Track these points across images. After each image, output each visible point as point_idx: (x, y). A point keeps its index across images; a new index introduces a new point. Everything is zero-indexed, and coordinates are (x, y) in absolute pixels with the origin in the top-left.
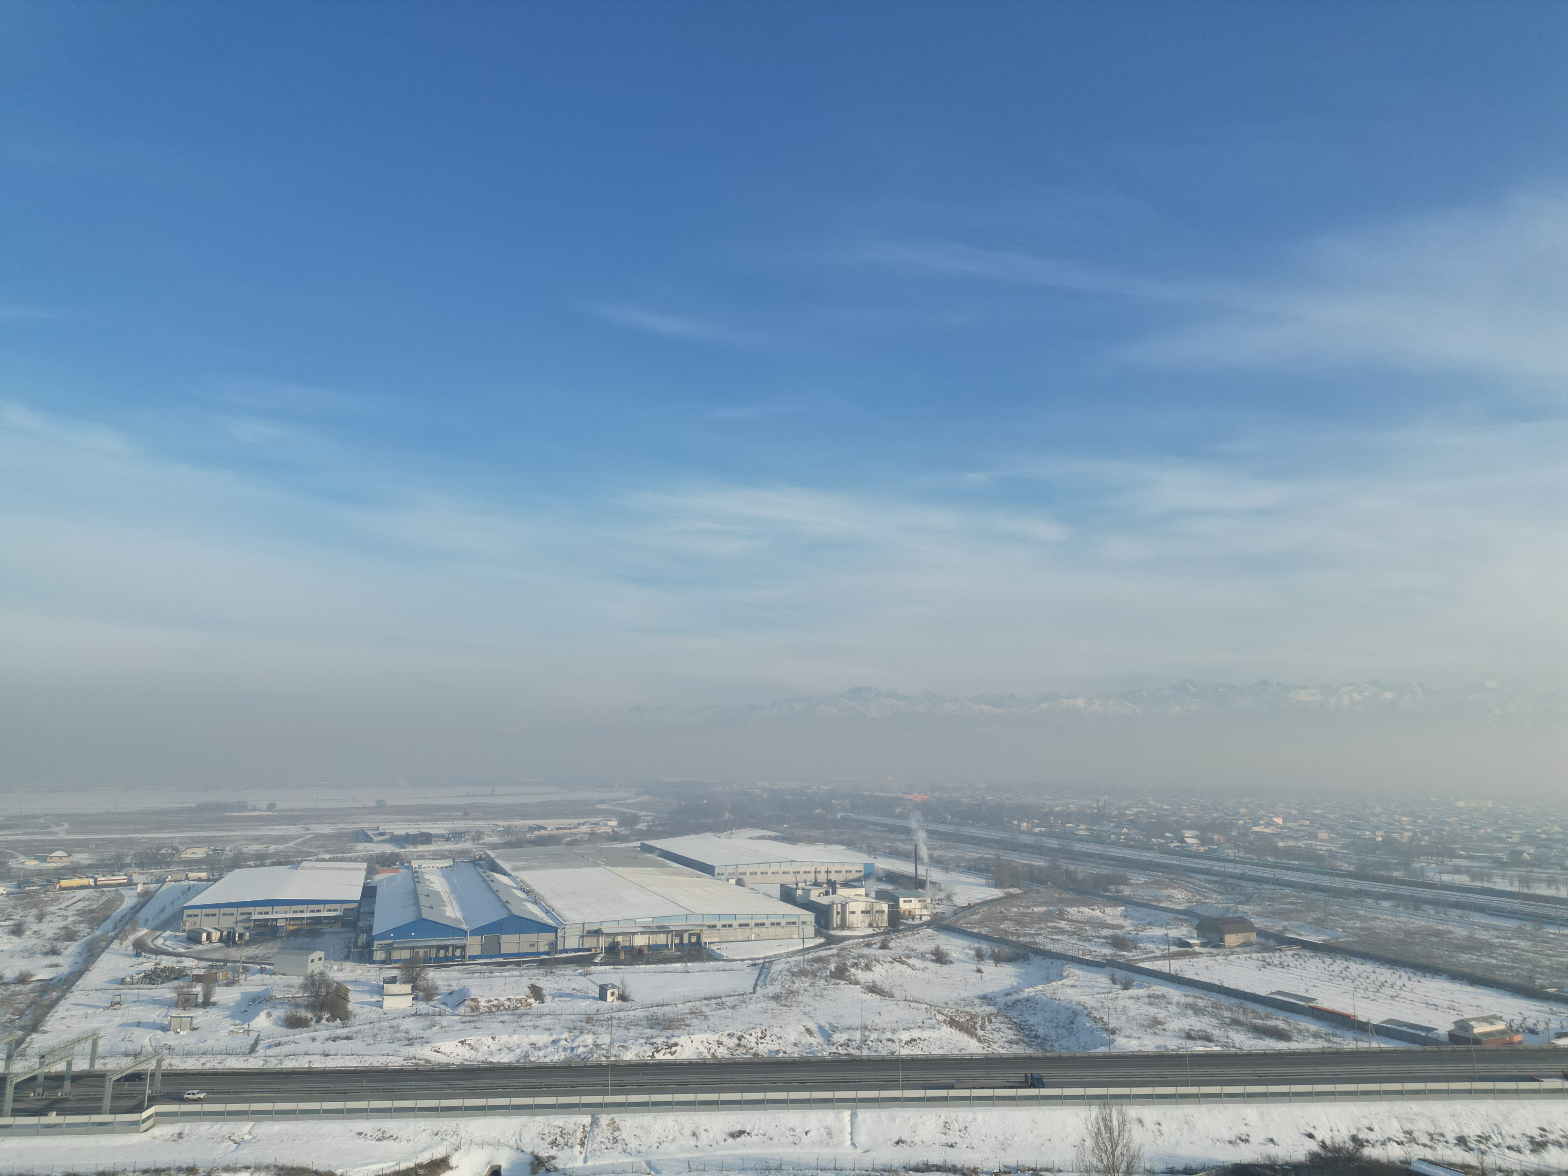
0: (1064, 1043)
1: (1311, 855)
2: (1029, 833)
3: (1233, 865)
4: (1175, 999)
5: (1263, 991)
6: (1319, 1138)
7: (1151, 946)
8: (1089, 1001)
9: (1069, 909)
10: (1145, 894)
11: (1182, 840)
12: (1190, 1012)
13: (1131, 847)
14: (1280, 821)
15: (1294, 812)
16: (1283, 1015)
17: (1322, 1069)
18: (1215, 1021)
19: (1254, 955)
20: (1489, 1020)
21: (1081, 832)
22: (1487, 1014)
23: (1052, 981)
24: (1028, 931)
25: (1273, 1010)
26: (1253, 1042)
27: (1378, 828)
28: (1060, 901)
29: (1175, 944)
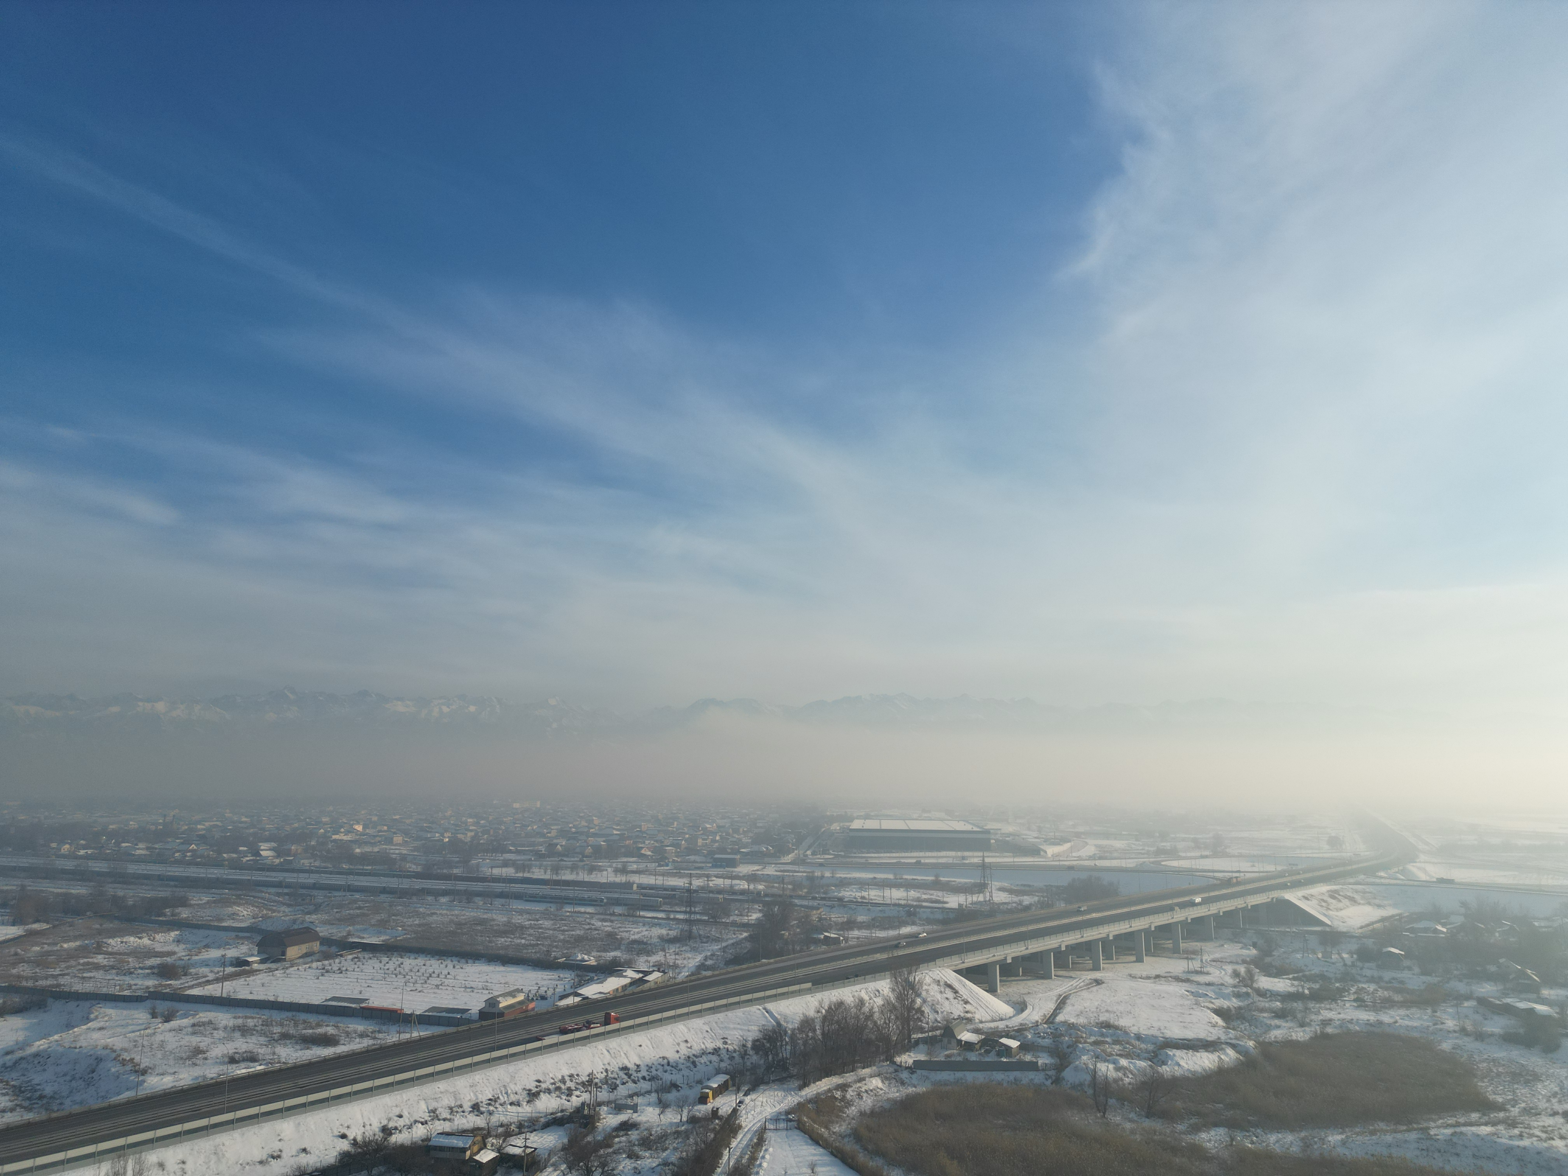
0: (77, 1097)
1: (384, 859)
2: (72, 856)
3: (306, 875)
4: (224, 1023)
5: (316, 999)
6: (351, 1137)
7: (204, 970)
8: (118, 1042)
9: (111, 941)
10: (206, 915)
11: (257, 854)
12: (237, 1034)
13: (197, 864)
14: (359, 828)
15: (375, 819)
16: (333, 1020)
17: (364, 1068)
18: (262, 1039)
19: (314, 965)
20: (512, 994)
21: (138, 852)
22: (512, 988)
23: (74, 1027)
24: (51, 972)
25: (325, 1018)
26: (300, 1053)
27: (446, 830)
28: (100, 932)
29: (232, 965)
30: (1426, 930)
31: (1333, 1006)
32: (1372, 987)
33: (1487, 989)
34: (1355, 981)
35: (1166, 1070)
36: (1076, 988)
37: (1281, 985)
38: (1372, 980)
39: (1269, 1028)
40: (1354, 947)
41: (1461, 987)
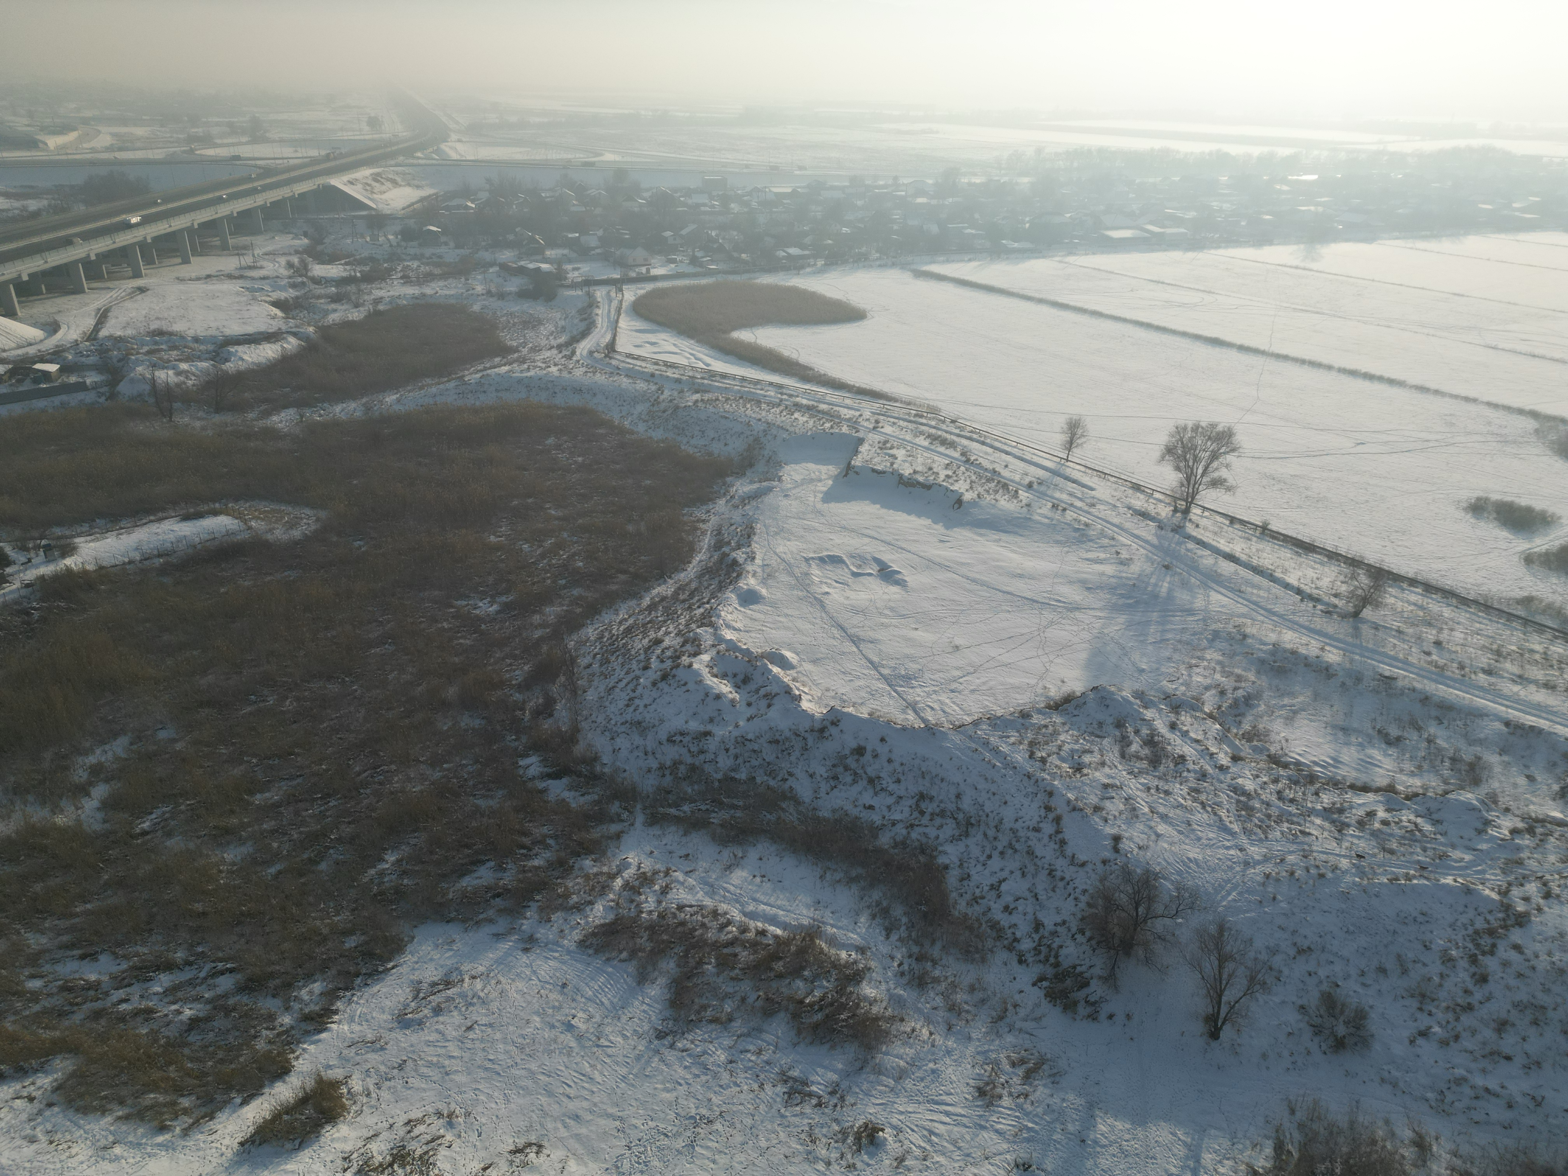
30: (458, 207)
31: (383, 285)
32: (415, 264)
33: (506, 256)
34: (401, 260)
35: (230, 367)
36: (116, 299)
37: (334, 271)
38: (415, 257)
39: (326, 313)
40: (398, 228)
41: (487, 256)
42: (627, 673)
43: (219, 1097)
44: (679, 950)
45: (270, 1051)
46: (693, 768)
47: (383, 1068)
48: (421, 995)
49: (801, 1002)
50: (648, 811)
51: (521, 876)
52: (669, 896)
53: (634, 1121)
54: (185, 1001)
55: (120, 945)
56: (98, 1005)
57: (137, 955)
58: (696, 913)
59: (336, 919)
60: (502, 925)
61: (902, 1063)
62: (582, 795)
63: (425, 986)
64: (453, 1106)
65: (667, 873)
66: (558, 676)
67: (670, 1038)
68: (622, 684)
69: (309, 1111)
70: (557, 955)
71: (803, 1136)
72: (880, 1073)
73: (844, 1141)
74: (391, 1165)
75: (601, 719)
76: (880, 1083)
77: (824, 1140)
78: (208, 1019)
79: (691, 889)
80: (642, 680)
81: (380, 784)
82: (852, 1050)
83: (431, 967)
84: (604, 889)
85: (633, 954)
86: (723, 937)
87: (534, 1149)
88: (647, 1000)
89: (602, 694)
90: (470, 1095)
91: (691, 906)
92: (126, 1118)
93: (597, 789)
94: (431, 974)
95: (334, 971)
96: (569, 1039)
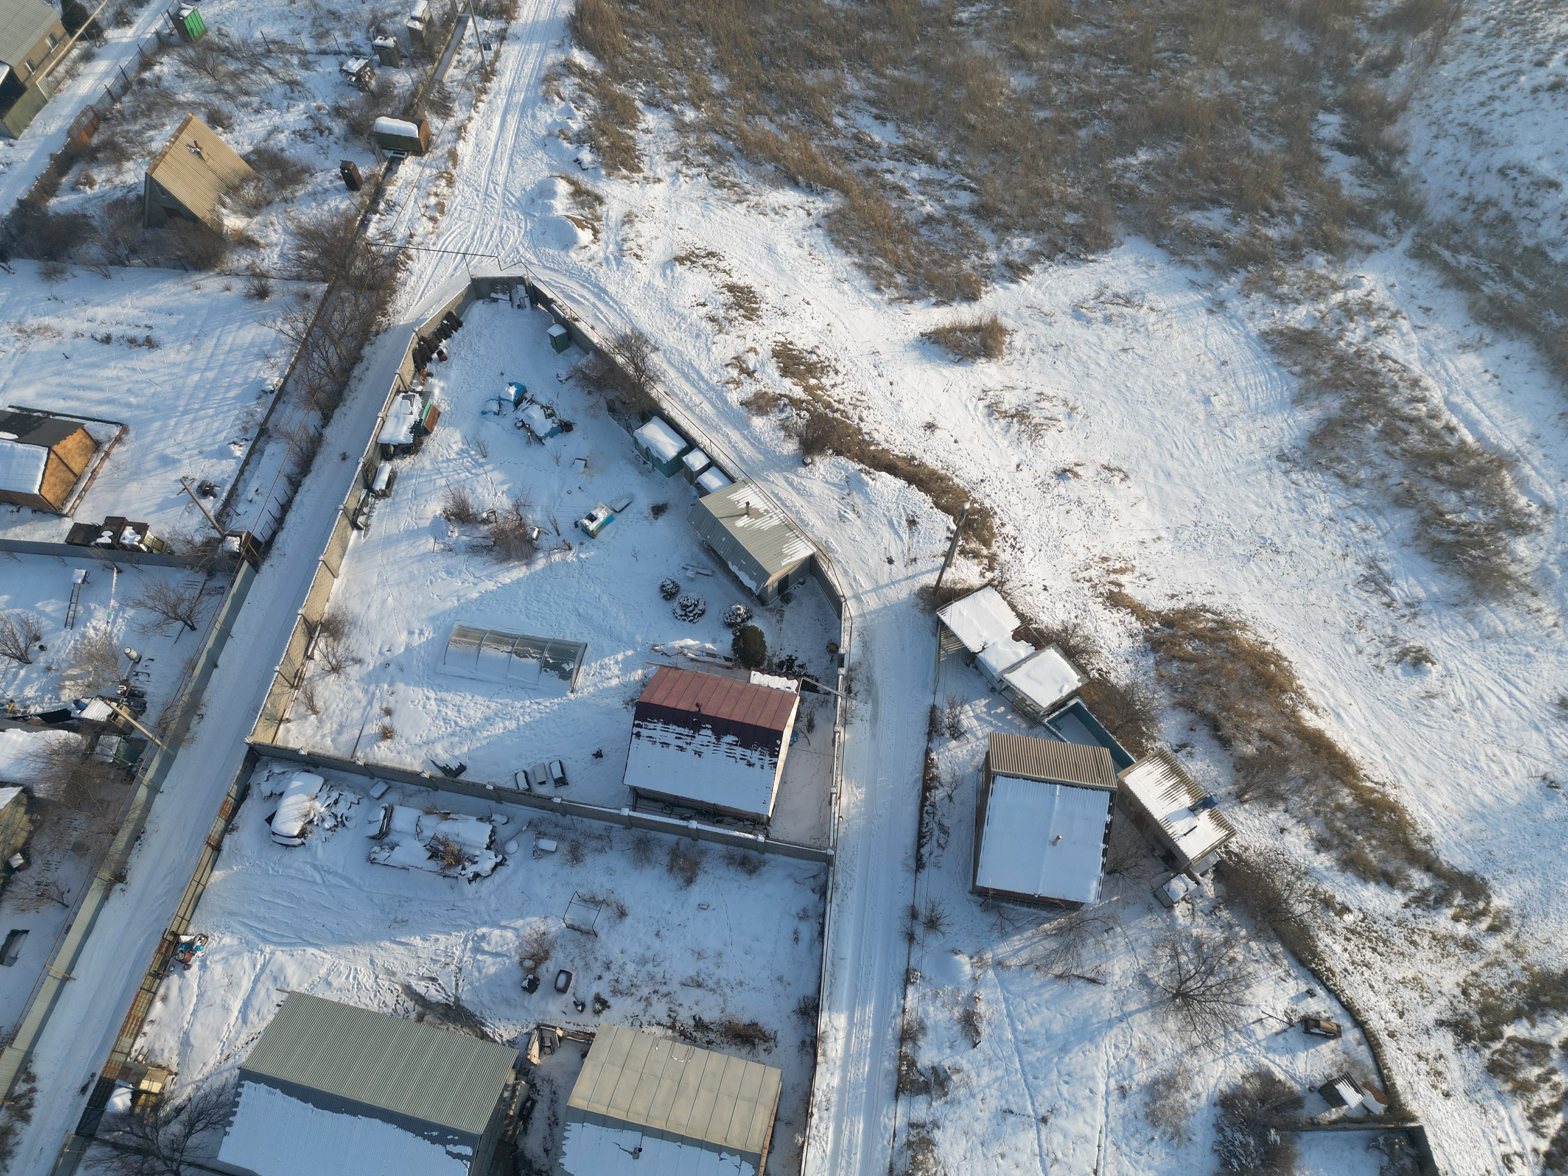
42: (1512, 61)
43: (922, 289)
44: (1353, 395)
45: (971, 275)
46: (1505, 218)
47: (1043, 340)
48: (1102, 299)
49: (1441, 514)
50: (1419, 240)
51: (1248, 238)
52: (1380, 339)
53: (1213, 508)
54: (931, 197)
55: (905, 120)
56: (873, 165)
57: (913, 137)
58: (1396, 371)
59: (1070, 190)
60: (1204, 275)
61: (1501, 628)
62: (1362, 186)
63: (1109, 292)
64: (1079, 403)
65: (1394, 316)
66: (1425, 27)
67: (1289, 465)
68: (1495, 73)
69: (976, 339)
70: (1235, 332)
71: (1353, 617)
72: (1471, 620)
73: (1388, 646)
74: (1012, 417)
75: (1439, 107)
76: (1463, 628)
77: (1370, 633)
78: (940, 222)
79: (1408, 345)
80: (1523, 78)
81: (1174, 72)
82: (1458, 585)
83: (1123, 278)
84: (1320, 295)
85: (1306, 372)
86: (1407, 410)
87: (1122, 475)
88: (1290, 421)
89: (1461, 76)
90: (1096, 403)
91: (1395, 362)
92: (859, 266)
93: (1380, 188)
94: (1119, 285)
95: (1045, 237)
96: (1200, 411)
